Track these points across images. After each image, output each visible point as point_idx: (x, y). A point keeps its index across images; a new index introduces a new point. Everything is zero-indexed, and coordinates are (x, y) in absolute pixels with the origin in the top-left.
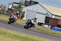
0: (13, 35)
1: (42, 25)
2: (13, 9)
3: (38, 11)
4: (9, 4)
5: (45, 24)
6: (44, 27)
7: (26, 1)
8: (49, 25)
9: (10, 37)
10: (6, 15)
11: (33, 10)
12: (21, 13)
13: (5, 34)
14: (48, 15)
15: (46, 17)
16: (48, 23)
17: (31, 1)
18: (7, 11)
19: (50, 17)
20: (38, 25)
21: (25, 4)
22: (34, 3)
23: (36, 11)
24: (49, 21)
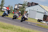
0: (18, 29)
1: (41, 21)
2: (18, 9)
3: (38, 11)
4: (15, 5)
5: (43, 21)
6: (43, 23)
7: (28, 3)
8: (46, 21)
9: (16, 31)
10: (13, 13)
11: (34, 10)
12: (25, 12)
13: (12, 28)
14: (46, 14)
15: (44, 16)
16: (46, 20)
17: (32, 3)
18: (13, 10)
19: (47, 15)
20: (38, 21)
21: (28, 5)
22: (35, 4)
23: (36, 10)
24: (46, 18)
